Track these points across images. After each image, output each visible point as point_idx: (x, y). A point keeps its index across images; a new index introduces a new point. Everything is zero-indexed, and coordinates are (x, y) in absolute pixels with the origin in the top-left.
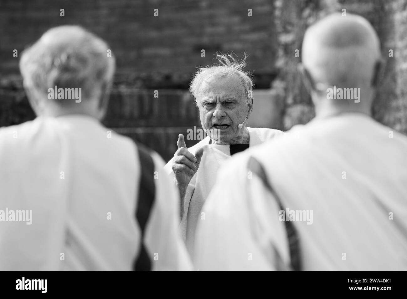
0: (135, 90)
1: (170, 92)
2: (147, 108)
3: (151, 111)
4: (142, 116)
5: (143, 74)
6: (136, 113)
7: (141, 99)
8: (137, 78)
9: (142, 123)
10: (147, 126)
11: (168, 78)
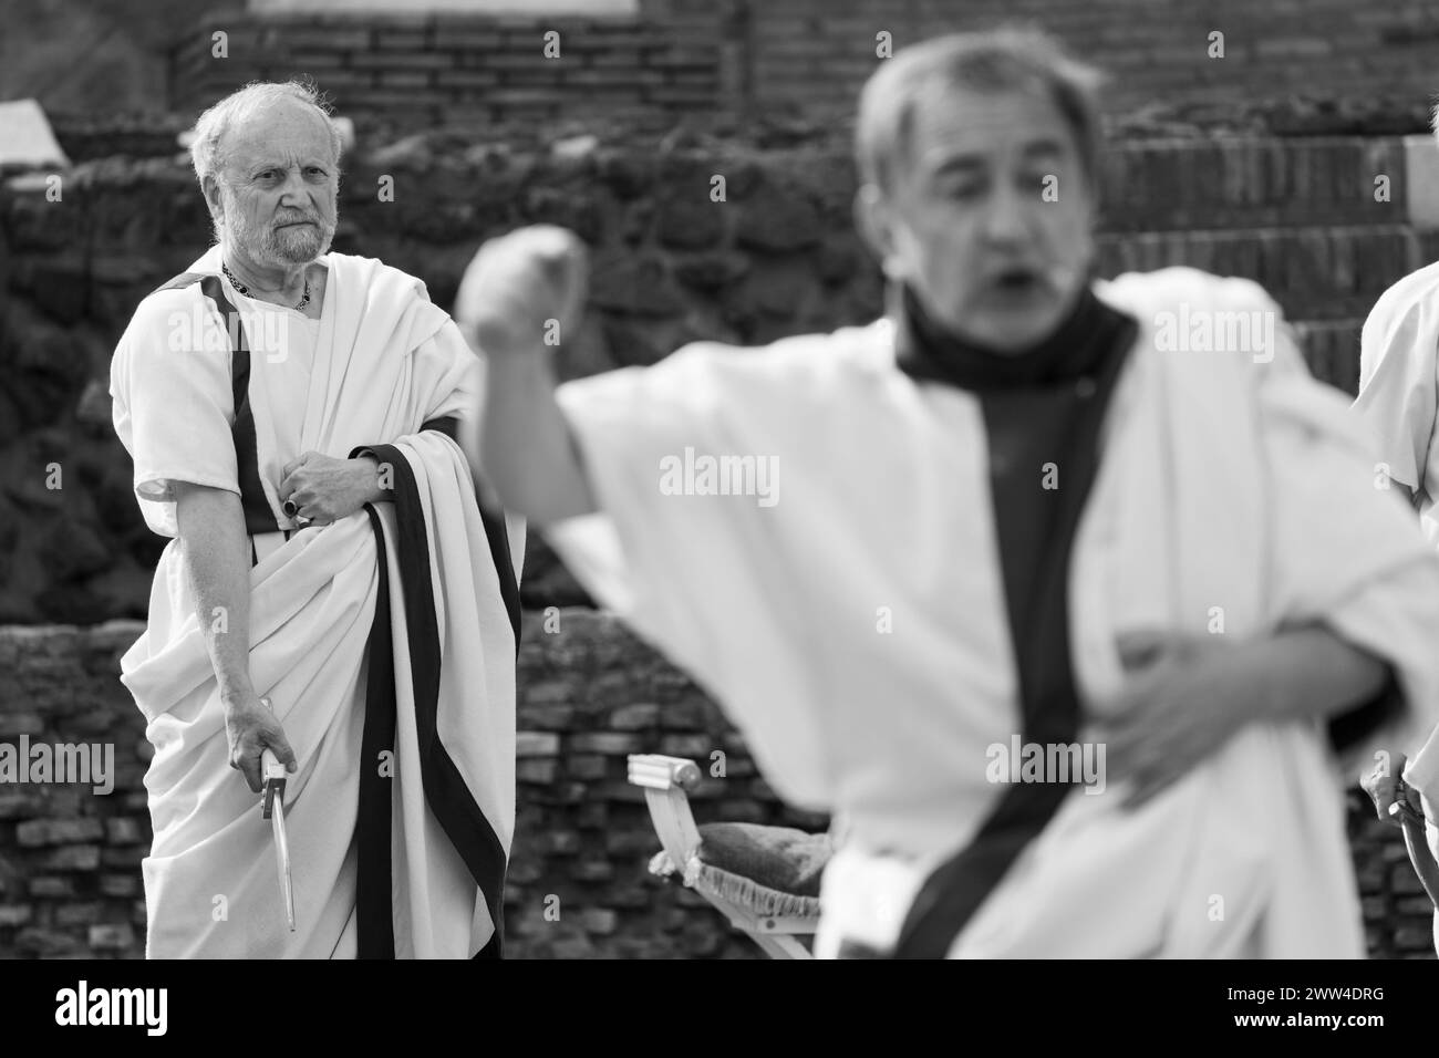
0: (1252, 139)
1: (1336, 142)
2: (1280, 180)
3: (1291, 187)
4: (1269, 201)
5: (1269, 103)
6: (1255, 195)
7: (1266, 159)
8: (1253, 112)
9: (1271, 215)
10: (1281, 224)
11: (1327, 108)
